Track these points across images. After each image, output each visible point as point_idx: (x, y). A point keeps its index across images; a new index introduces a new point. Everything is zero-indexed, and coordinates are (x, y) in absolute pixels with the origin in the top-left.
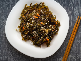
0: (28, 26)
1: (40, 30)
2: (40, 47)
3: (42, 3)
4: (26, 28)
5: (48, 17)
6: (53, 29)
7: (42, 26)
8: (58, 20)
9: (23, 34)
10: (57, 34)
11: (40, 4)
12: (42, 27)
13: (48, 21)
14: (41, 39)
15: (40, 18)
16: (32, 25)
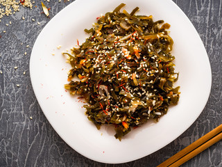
0: (95, 67)
1: (120, 90)
2: (99, 128)
3: (163, 24)
4: (89, 68)
5: (157, 71)
6: (154, 105)
7: (130, 86)
8: (179, 87)
9: (75, 73)
10: (157, 121)
11: (156, 23)
12: (127, 87)
13: (152, 82)
14: (109, 114)
15: (136, 61)
16: (106, 69)
